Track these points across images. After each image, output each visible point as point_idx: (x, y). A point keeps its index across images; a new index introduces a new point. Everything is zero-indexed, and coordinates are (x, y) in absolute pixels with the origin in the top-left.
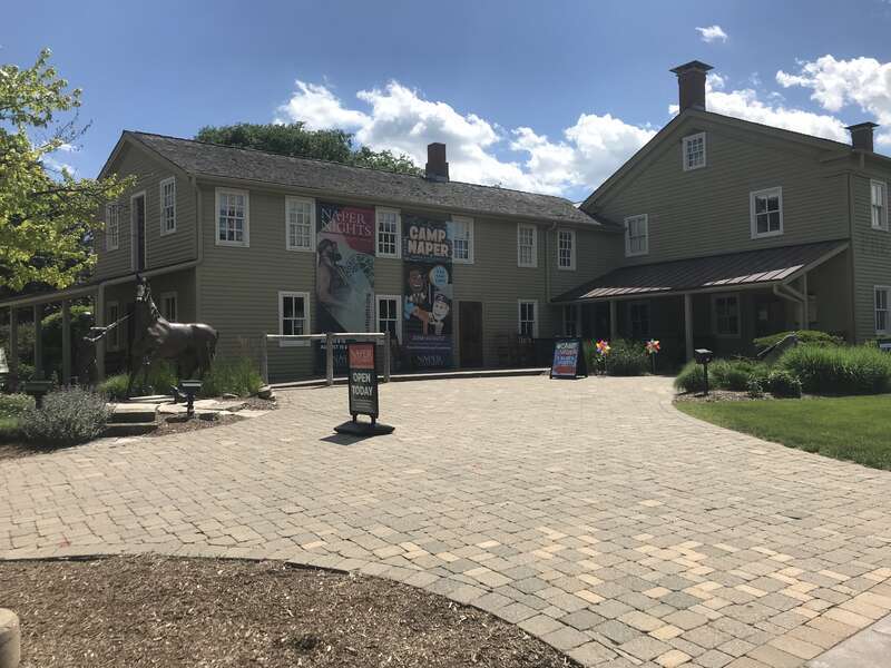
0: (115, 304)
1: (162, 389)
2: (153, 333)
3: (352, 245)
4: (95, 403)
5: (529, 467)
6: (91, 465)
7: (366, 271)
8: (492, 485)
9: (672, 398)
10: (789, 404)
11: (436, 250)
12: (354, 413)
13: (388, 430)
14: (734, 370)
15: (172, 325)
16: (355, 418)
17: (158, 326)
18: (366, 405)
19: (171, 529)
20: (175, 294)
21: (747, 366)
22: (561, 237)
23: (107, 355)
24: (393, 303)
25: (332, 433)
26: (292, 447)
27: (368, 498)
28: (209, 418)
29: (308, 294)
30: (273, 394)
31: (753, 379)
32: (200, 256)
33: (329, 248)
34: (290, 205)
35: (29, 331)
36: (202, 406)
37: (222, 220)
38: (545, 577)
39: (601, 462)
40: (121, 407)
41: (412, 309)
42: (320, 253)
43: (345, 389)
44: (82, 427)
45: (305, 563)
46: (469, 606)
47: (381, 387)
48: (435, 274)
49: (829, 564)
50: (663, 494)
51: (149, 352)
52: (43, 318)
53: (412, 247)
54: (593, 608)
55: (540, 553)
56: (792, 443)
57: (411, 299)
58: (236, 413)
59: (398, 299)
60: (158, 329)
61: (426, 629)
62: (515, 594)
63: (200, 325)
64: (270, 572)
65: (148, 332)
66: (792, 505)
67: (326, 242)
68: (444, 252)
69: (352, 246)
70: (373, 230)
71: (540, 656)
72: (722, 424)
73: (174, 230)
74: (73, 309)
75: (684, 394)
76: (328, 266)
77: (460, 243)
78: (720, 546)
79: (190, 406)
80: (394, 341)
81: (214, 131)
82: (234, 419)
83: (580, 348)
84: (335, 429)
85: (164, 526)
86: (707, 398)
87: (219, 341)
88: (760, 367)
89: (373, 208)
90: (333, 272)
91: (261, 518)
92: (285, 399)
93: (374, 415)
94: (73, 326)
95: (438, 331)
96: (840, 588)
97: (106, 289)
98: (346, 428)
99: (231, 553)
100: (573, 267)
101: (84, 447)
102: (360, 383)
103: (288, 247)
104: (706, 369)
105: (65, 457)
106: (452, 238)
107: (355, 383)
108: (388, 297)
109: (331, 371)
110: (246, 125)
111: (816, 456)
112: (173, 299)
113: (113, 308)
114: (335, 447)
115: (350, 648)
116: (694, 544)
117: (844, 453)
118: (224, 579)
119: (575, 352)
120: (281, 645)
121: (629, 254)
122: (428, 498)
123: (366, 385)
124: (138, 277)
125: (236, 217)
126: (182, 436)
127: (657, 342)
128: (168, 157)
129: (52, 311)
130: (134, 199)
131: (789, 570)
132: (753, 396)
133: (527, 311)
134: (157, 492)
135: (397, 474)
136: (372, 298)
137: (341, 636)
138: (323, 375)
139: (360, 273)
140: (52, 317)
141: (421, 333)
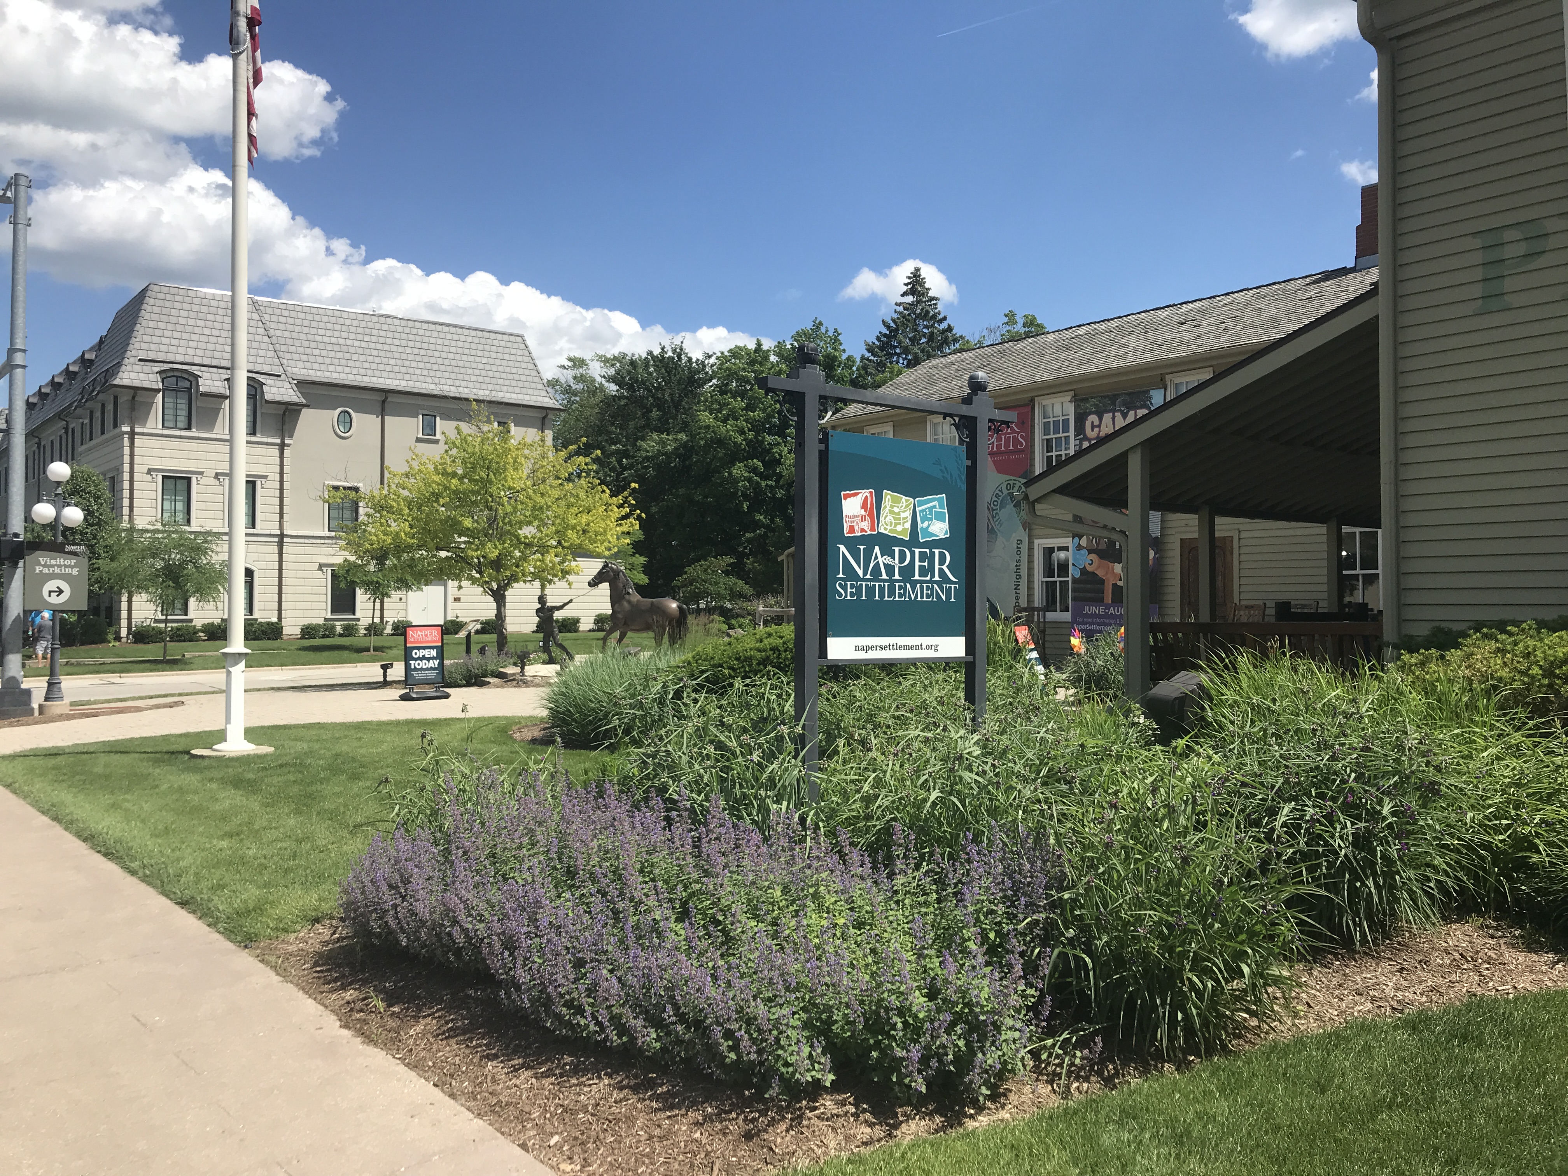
3: (1000, 468)
7: (1017, 505)
41: (1086, 560)
57: (1084, 542)
59: (1070, 543)
69: (999, 471)
89: (1031, 403)
108: (1055, 543)
139: (1010, 507)
141: (1100, 601)
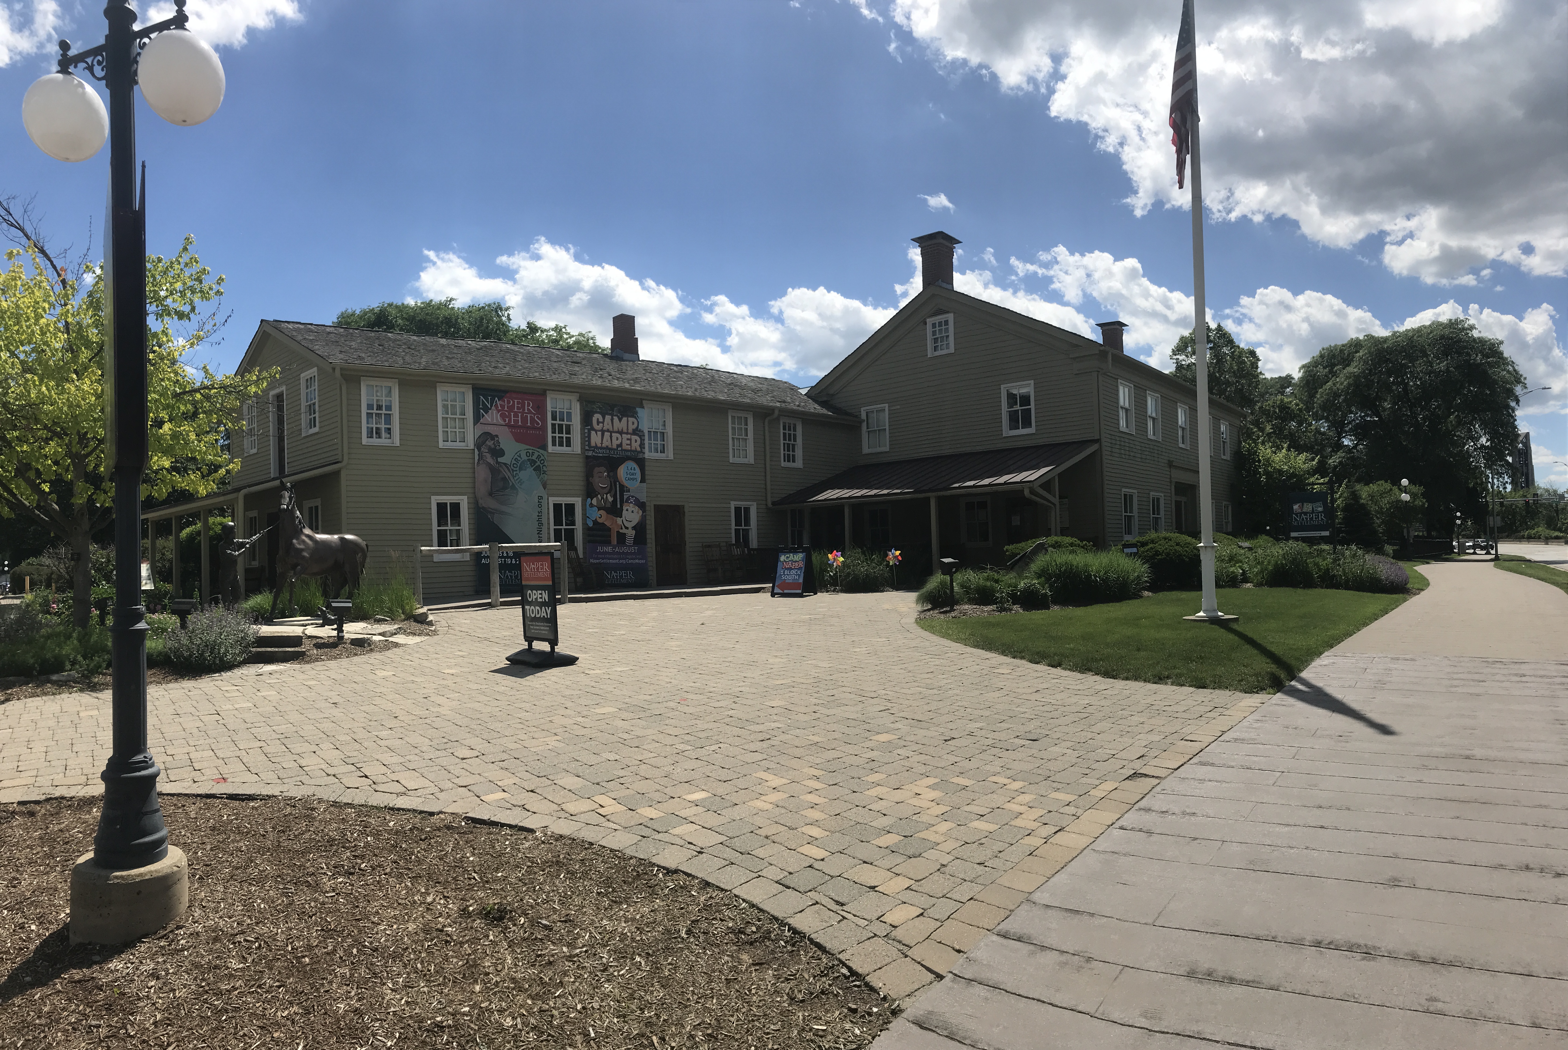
0: (254, 514)
1: (308, 611)
2: (298, 546)
3: (519, 439)
4: (239, 624)
5: (745, 701)
6: (238, 694)
7: (537, 469)
8: (701, 725)
9: (915, 615)
10: (1038, 616)
11: (625, 442)
12: (529, 639)
13: (570, 661)
14: (981, 581)
15: (320, 537)
16: (530, 645)
17: (304, 538)
18: (544, 629)
19: (331, 771)
20: (317, 502)
21: (996, 576)
22: (784, 429)
23: (247, 571)
24: (570, 508)
25: (505, 663)
26: (458, 680)
27: (552, 742)
28: (360, 644)
29: (465, 498)
30: (431, 618)
31: (1002, 590)
32: (346, 457)
33: (490, 443)
34: (443, 395)
35: (168, 545)
36: (353, 629)
37: (369, 415)
38: (763, 832)
39: (830, 693)
40: (266, 630)
41: (596, 515)
42: (479, 450)
43: (518, 611)
44: (227, 651)
45: (486, 818)
46: (676, 871)
47: (561, 609)
48: (626, 472)
49: (1059, 786)
50: (898, 725)
51: (294, 567)
52: (181, 531)
53: (595, 439)
54: (816, 865)
55: (759, 804)
56: (1036, 658)
57: (594, 501)
58: (391, 639)
59: (577, 501)
60: (304, 541)
61: (626, 900)
62: (729, 854)
63: (349, 537)
64: (448, 828)
65: (292, 544)
66: (1031, 726)
67: (486, 436)
68: (636, 446)
69: (517, 441)
70: (544, 420)
71: (759, 928)
72: (966, 642)
73: (316, 430)
74: (211, 520)
75: (929, 610)
76: (489, 464)
77: (653, 434)
78: (956, 780)
79: (340, 630)
80: (573, 554)
81: (353, 314)
82: (389, 646)
83: (808, 561)
84: (507, 659)
85: (323, 767)
86: (953, 614)
87: (369, 554)
88: (1009, 578)
89: (544, 394)
90: (494, 471)
91: (431, 763)
92: (444, 623)
93: (554, 642)
94: (212, 539)
95: (630, 540)
96: (1067, 810)
97: (246, 497)
98: (520, 658)
99: (401, 802)
100: (799, 464)
101: (229, 674)
102: (535, 603)
103: (441, 444)
104: (952, 581)
105: (211, 684)
106: (645, 427)
107: (530, 604)
108: (564, 500)
109: (496, 589)
110: (390, 305)
111: (1058, 671)
112: (317, 507)
113: (251, 518)
114: (510, 680)
115: (544, 922)
116: (931, 781)
117: (1085, 666)
118: (397, 832)
119: (802, 565)
120: (470, 915)
121: (866, 450)
122: (623, 742)
123: (543, 604)
124: (282, 482)
125: (384, 411)
126: (332, 664)
127: (898, 553)
128: (310, 346)
129: (189, 524)
130: (273, 396)
131: (1022, 798)
132: (1002, 610)
133: (742, 515)
134: (311, 727)
135: (585, 713)
136: (544, 502)
137: (532, 907)
138: (486, 593)
139: (530, 470)
140: (188, 530)
